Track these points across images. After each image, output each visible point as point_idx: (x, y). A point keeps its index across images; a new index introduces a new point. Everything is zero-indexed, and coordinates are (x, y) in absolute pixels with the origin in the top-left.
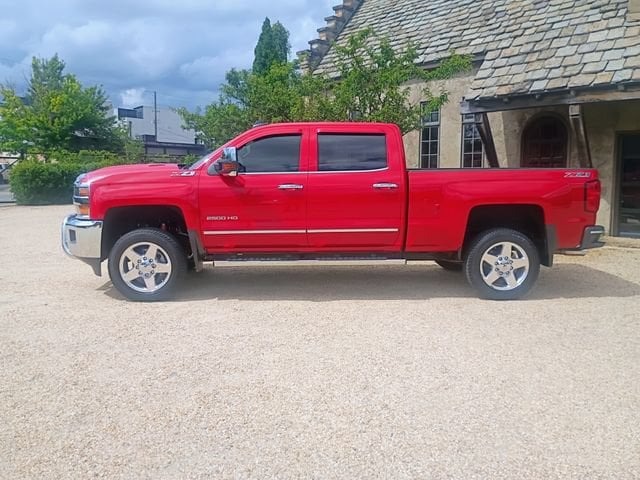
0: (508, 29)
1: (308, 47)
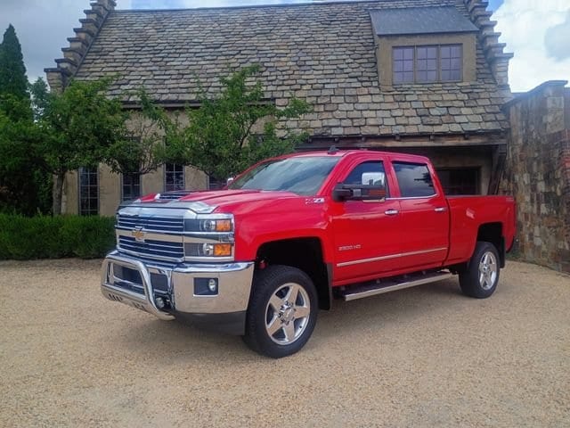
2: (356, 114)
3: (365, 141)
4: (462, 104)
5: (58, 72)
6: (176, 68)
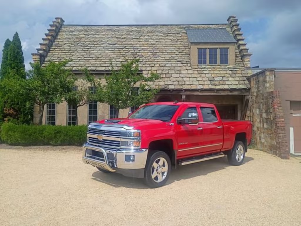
1: (36, 52)
2: (180, 79)
3: (185, 92)
4: (229, 76)
5: (38, 55)
6: (94, 54)
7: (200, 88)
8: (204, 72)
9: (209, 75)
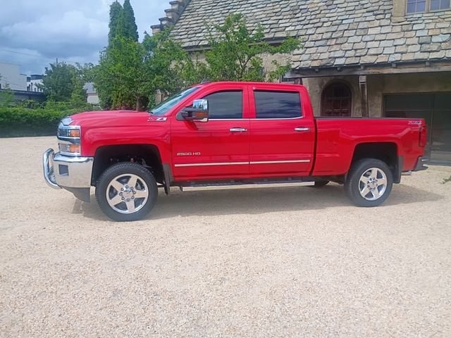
0: (311, 22)
3: (364, 69)
5: (159, 27)
7: (394, 60)
8: (415, 28)
9: (425, 33)
